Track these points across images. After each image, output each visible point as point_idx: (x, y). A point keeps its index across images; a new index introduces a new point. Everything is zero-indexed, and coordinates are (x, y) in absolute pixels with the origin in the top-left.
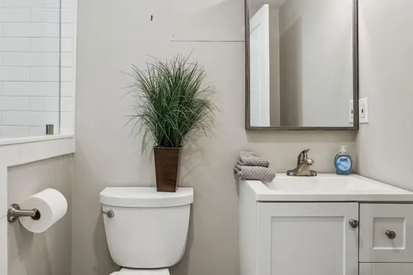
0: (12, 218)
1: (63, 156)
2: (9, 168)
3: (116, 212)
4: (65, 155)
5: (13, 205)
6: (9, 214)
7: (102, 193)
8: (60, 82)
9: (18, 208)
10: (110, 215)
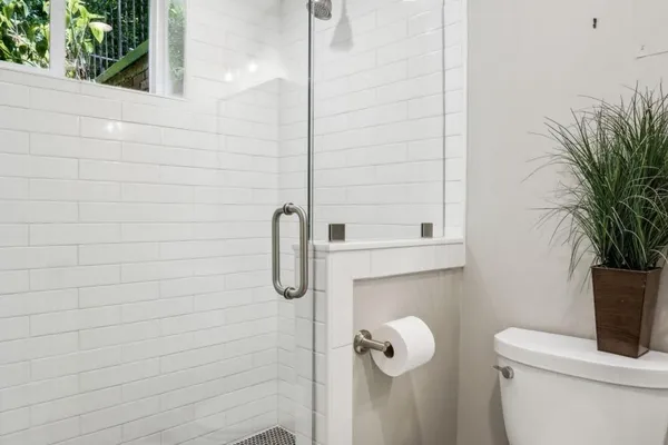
0: (359, 349)
1: (445, 271)
2: (357, 282)
3: (516, 370)
4: (449, 269)
5: (363, 332)
6: (357, 343)
7: (499, 337)
8: (444, 159)
9: (369, 337)
10: (507, 374)
